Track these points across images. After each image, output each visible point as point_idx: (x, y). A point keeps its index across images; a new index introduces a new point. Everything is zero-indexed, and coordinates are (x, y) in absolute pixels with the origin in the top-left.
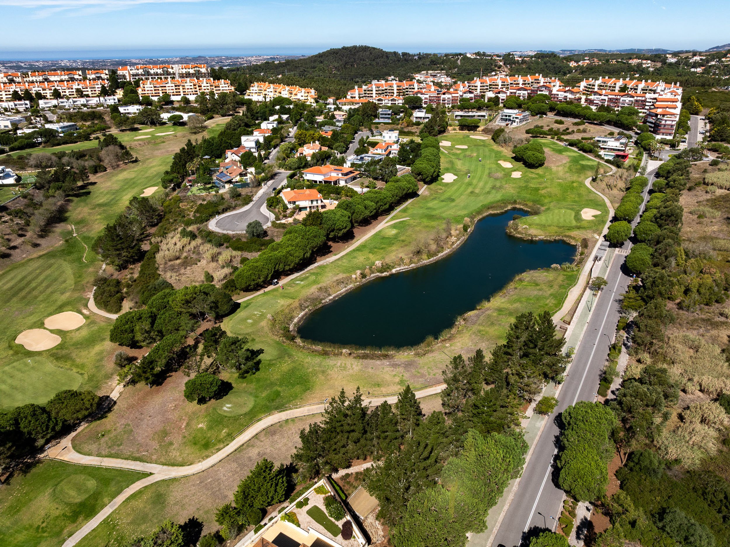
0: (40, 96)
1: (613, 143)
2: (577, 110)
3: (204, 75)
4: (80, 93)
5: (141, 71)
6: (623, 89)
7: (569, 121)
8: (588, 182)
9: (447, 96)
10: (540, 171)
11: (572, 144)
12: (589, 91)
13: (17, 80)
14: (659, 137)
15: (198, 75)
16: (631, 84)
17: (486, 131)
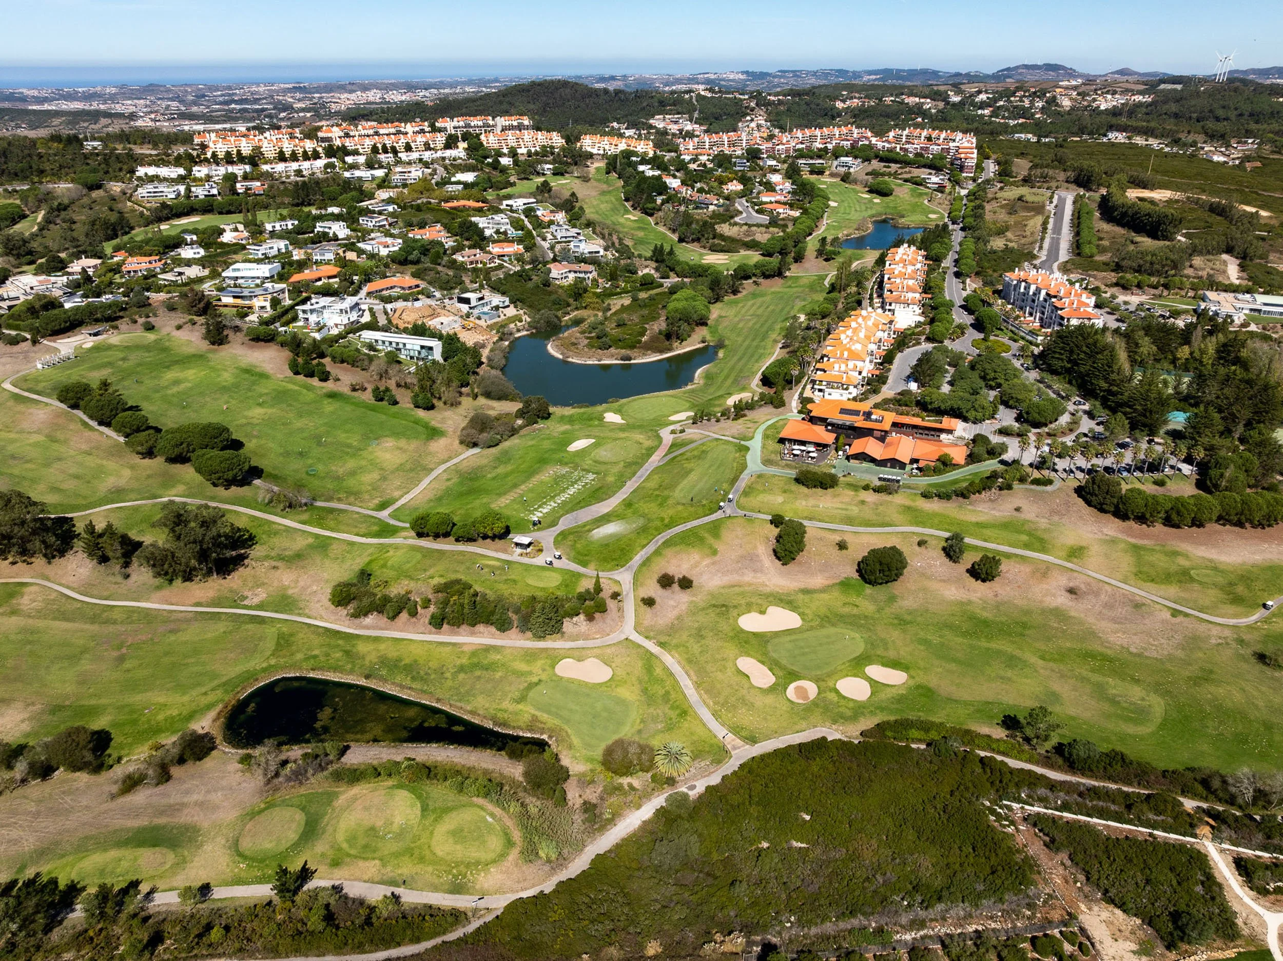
0: (395, 151)
1: (935, 179)
2: (898, 158)
3: (527, 128)
4: (427, 147)
5: (462, 124)
6: (929, 139)
7: (894, 167)
8: (926, 202)
9: (780, 147)
10: (891, 198)
11: (906, 180)
12: (898, 139)
13: (352, 134)
14: (964, 175)
15: (520, 127)
16: (935, 134)
17: (832, 175)
